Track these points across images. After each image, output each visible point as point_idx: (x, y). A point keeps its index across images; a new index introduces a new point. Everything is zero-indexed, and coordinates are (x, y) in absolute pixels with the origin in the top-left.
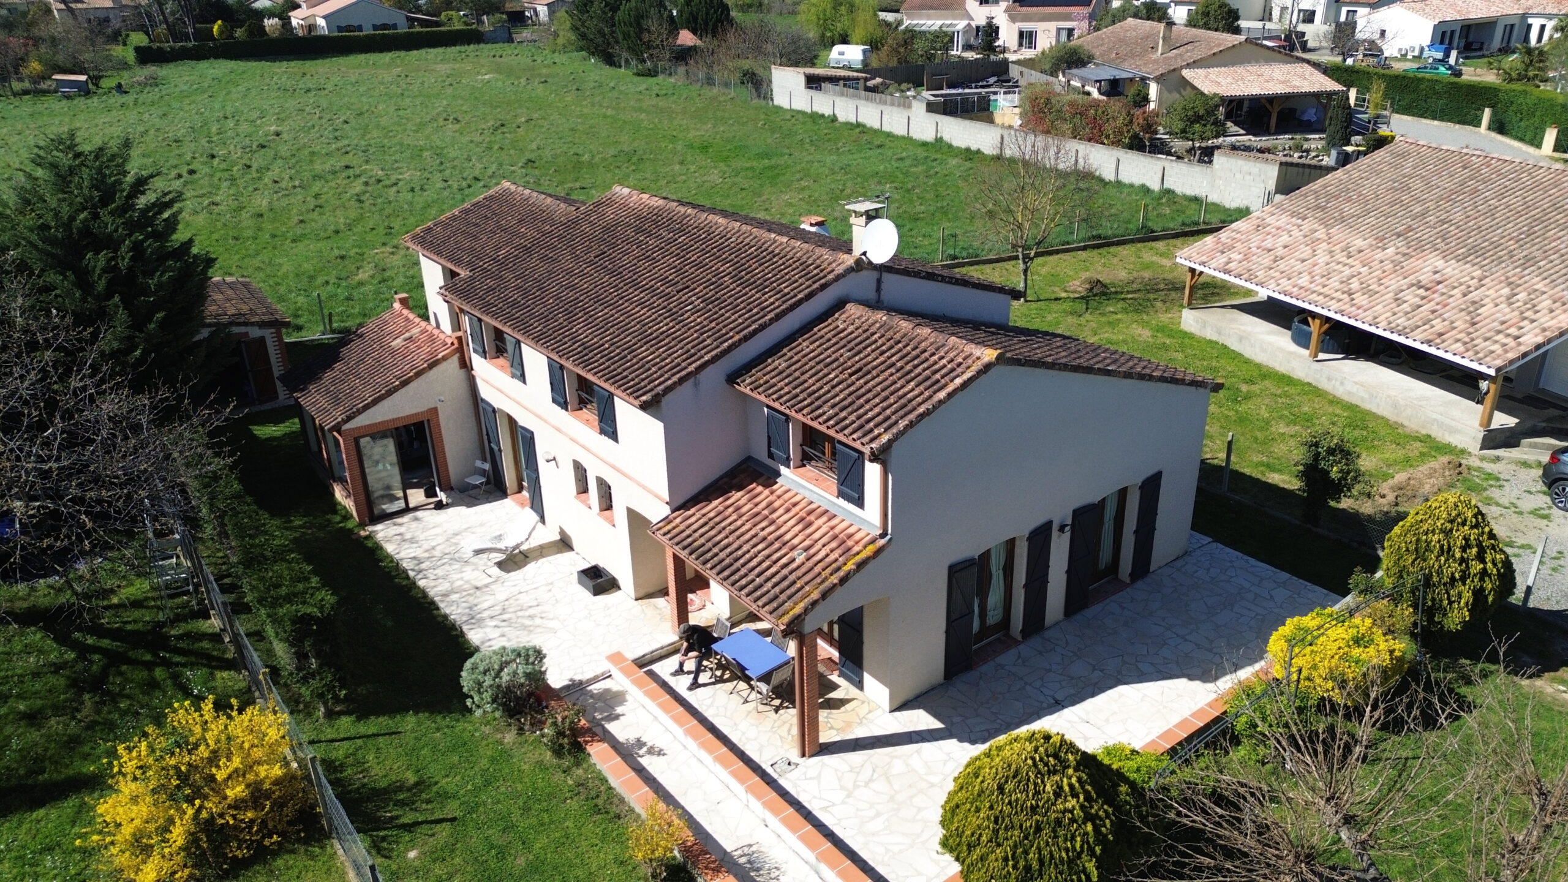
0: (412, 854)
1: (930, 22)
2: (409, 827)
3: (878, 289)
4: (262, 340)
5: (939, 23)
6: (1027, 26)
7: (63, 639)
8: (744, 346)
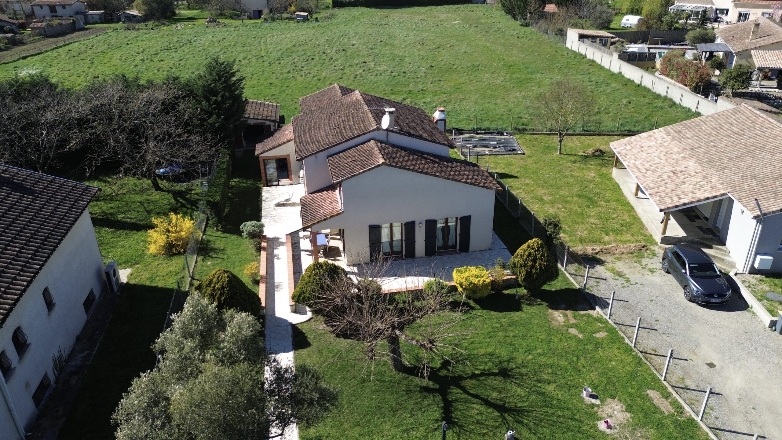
0: (209, 263)
1: (689, 5)
2: (212, 257)
3: (387, 138)
4: (270, 126)
5: (694, 5)
6: (744, 10)
7: (175, 198)
8: (333, 148)
